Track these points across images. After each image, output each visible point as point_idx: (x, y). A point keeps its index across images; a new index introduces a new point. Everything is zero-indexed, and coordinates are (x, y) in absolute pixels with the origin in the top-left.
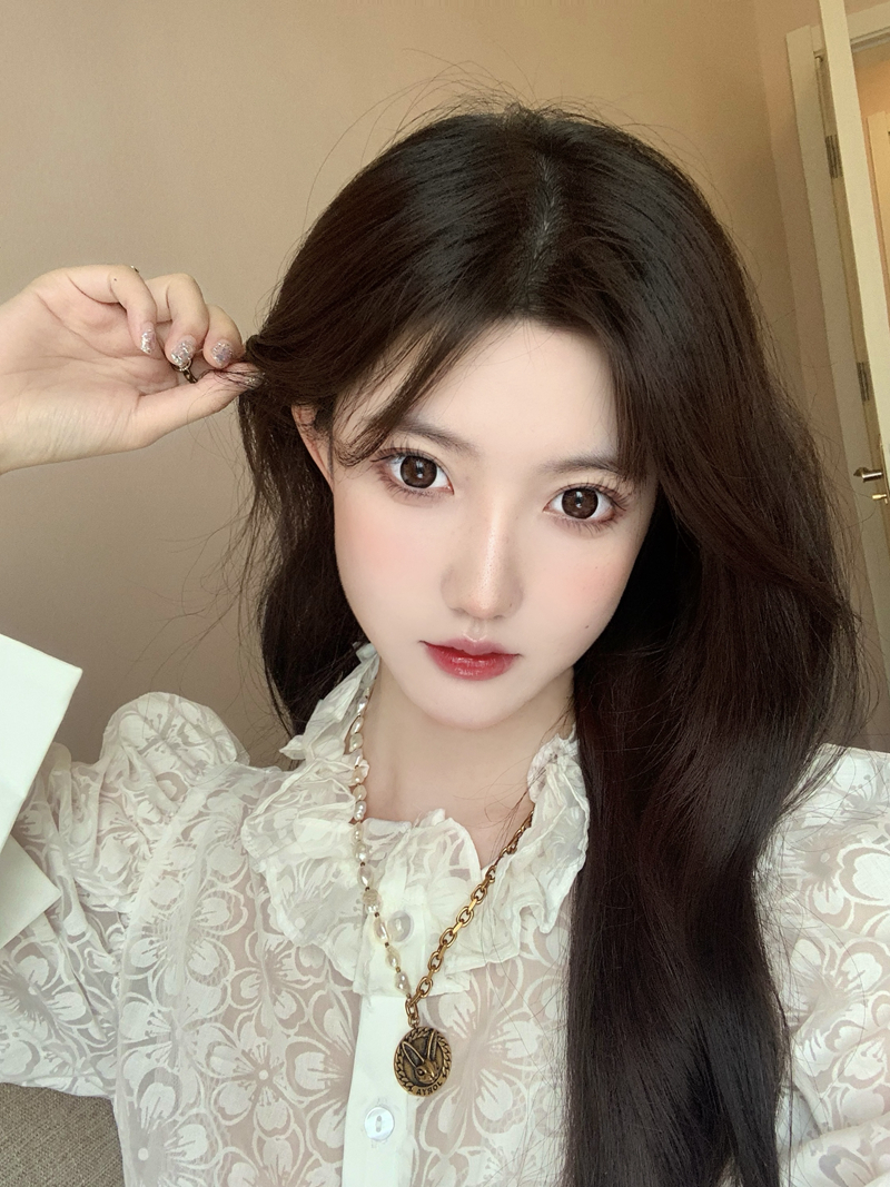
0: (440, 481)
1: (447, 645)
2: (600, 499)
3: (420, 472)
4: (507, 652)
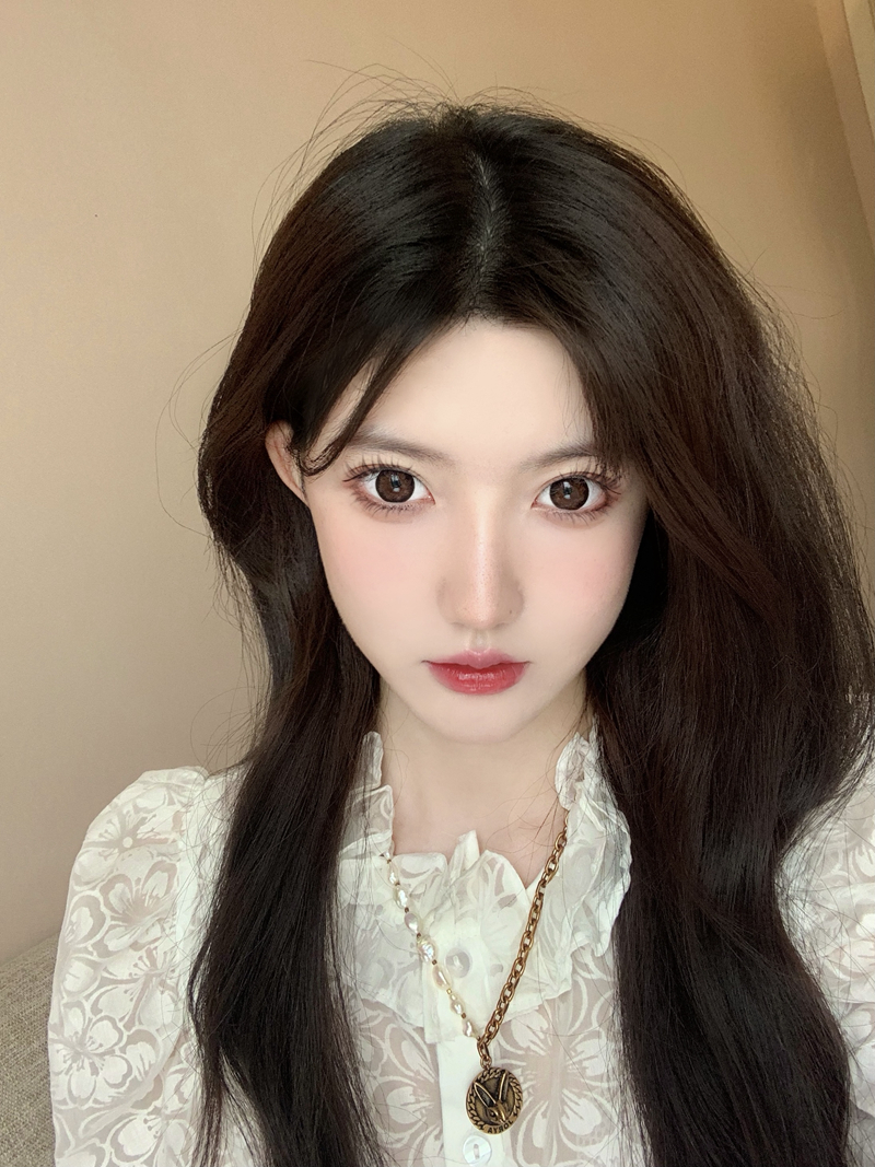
0: (419, 492)
1: (451, 662)
2: (591, 486)
3: (395, 486)
4: (514, 661)
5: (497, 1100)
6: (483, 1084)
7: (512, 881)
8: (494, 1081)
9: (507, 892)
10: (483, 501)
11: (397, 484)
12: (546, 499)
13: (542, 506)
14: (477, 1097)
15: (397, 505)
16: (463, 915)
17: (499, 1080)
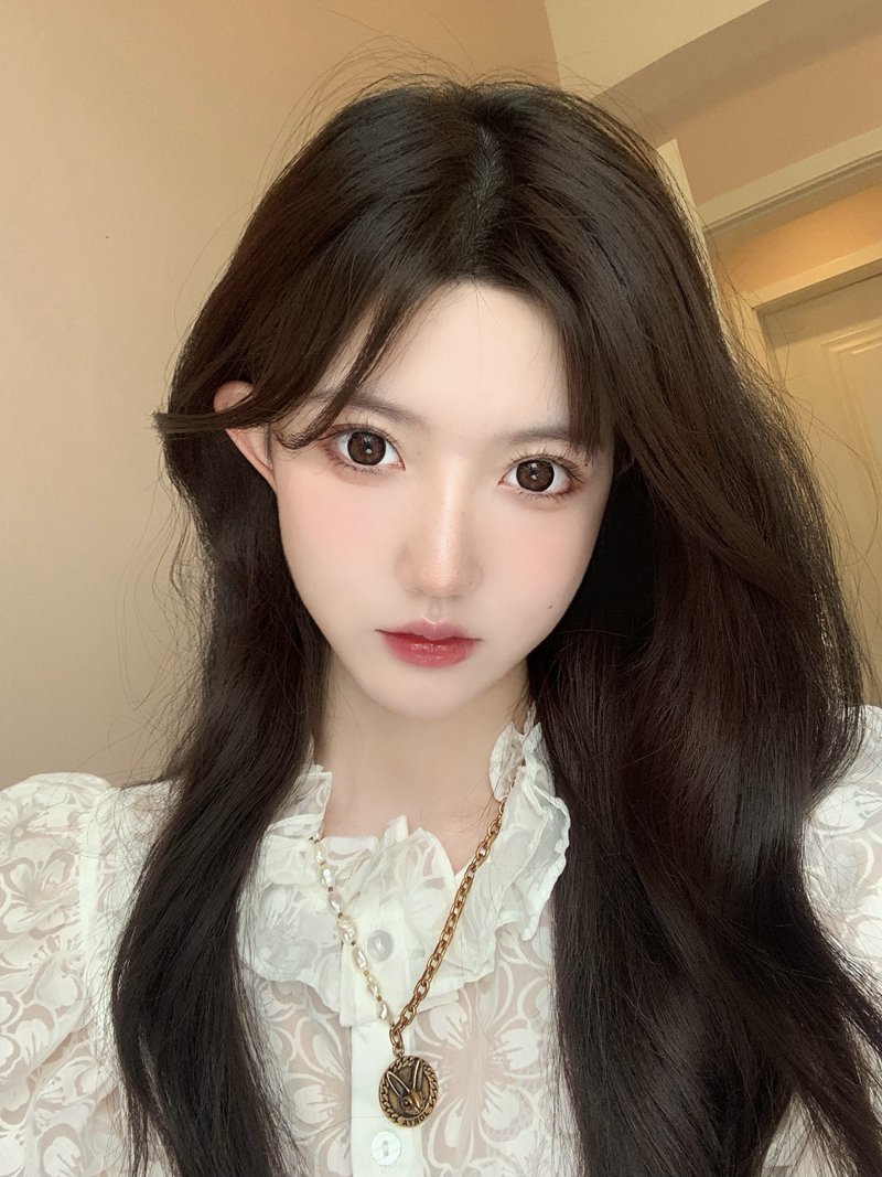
0: (389, 457)
1: (406, 631)
2: (556, 471)
3: (368, 448)
4: (467, 636)
5: (411, 1088)
6: (397, 1073)
7: (443, 865)
8: (408, 1071)
9: (435, 875)
10: (453, 473)
11: (369, 446)
12: (513, 478)
13: (508, 484)
14: (390, 1088)
15: (367, 467)
16: (389, 898)
17: (413, 1068)
